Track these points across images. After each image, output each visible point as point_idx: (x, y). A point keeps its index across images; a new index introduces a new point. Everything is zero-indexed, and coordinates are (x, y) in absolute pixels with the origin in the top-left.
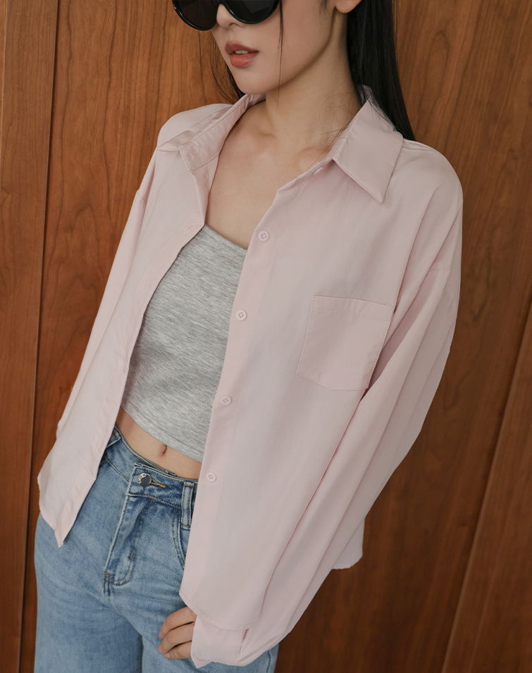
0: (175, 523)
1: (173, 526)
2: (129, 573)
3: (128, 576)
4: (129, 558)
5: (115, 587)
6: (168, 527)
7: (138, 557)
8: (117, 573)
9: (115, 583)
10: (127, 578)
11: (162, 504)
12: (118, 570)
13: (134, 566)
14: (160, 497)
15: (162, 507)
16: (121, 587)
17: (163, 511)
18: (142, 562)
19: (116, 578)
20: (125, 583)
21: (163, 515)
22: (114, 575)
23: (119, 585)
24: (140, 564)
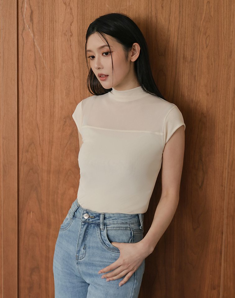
0: (98, 229)
1: (98, 230)
2: (84, 254)
3: (84, 255)
4: (84, 249)
5: (80, 260)
6: (96, 231)
7: (87, 248)
8: (80, 255)
9: (80, 259)
10: (84, 256)
11: (93, 224)
12: (80, 254)
13: (86, 251)
14: (92, 221)
15: (93, 225)
16: (82, 260)
17: (94, 226)
18: (88, 249)
19: (80, 257)
20: (83, 258)
21: (94, 227)
22: (79, 256)
23: (81, 259)
24: (87, 250)
